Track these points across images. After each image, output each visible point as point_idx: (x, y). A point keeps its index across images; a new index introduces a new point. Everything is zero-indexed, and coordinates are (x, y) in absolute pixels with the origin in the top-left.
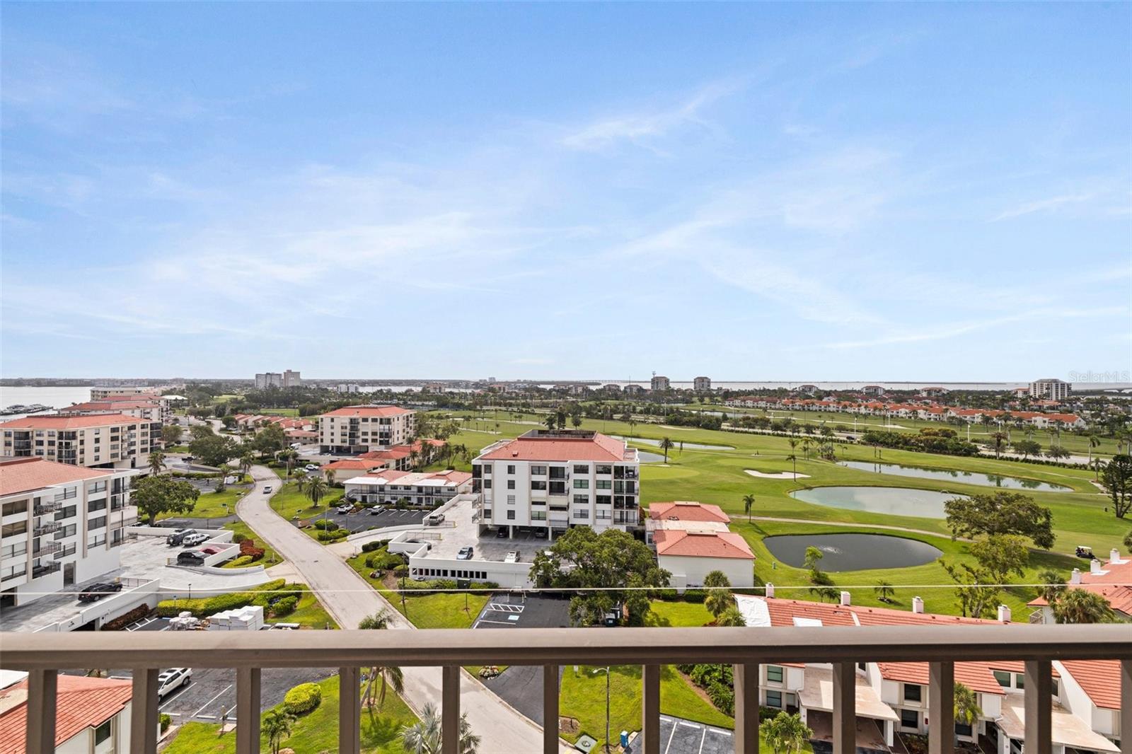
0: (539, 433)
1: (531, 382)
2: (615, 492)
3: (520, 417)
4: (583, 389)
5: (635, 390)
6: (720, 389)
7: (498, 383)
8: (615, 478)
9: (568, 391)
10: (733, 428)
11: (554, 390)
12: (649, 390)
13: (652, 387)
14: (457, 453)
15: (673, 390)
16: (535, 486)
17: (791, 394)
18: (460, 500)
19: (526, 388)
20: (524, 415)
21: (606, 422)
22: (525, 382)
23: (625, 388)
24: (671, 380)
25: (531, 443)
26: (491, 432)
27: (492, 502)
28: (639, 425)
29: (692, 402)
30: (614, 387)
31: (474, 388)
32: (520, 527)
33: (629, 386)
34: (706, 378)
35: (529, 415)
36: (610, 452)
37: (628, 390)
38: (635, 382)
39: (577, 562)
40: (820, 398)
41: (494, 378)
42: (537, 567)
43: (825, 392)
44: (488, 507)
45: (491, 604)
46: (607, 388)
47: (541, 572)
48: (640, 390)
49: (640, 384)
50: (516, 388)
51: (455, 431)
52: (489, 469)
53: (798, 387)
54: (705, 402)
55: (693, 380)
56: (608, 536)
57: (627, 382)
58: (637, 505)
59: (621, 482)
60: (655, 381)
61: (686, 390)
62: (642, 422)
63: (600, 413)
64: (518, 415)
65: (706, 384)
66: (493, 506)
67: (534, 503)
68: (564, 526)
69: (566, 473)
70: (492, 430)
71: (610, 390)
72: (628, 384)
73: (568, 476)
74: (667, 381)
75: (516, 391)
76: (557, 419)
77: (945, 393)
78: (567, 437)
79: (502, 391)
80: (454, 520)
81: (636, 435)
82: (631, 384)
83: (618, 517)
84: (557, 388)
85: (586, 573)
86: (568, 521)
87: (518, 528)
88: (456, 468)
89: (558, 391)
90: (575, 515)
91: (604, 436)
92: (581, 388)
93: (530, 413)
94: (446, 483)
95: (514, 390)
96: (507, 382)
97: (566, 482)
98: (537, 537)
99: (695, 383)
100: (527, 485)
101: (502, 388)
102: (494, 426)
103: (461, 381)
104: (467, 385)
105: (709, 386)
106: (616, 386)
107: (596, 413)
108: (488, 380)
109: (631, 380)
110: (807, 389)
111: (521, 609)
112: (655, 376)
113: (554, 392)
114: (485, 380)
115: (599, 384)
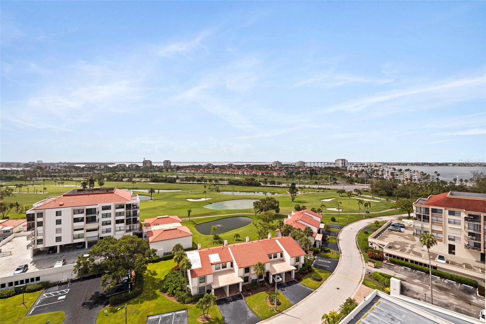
0: (78, 191)
1: (69, 163)
2: (127, 217)
3: (63, 183)
4: (105, 167)
5: (134, 166)
6: (175, 166)
7: (44, 164)
8: (126, 210)
9: (95, 167)
10: (181, 182)
11: (86, 167)
12: (142, 166)
13: (143, 165)
14: (11, 208)
15: (154, 166)
16: (76, 220)
17: (203, 167)
18: (15, 237)
19: (66, 167)
20: (64, 181)
21: (119, 183)
22: (65, 163)
23: (129, 166)
24: (152, 162)
25: (73, 197)
26: (40, 193)
27: (44, 234)
28: (137, 183)
29: (163, 172)
30: (123, 165)
31: (24, 167)
32: (65, 245)
33: (131, 165)
34: (169, 161)
35: (68, 182)
36: (123, 198)
37: (131, 167)
38: (134, 163)
39: (105, 256)
40: (214, 168)
41: (41, 161)
42: (79, 264)
43: (215, 166)
44: (40, 237)
45: (44, 295)
46: (119, 166)
47: (82, 267)
48: (137, 166)
49: (136, 164)
50: (58, 166)
51: (8, 194)
52: (40, 215)
53: (206, 164)
54: (168, 171)
55: (163, 162)
56: (124, 239)
57: (130, 163)
58: (138, 221)
59: (130, 211)
60: (145, 162)
61: (160, 166)
62: (139, 181)
63: (115, 179)
64: (60, 182)
65: (169, 163)
66: (44, 236)
67: (75, 230)
68: (96, 239)
69: (97, 211)
70: (41, 192)
71: (120, 166)
72: (131, 164)
73: (98, 212)
74: (151, 162)
75: (59, 168)
76: (89, 183)
77: (252, 166)
78: (97, 192)
79: (48, 169)
80: (9, 250)
81: (136, 188)
82: (132, 164)
83: (128, 228)
84: (88, 166)
85: (111, 260)
86: (98, 236)
87: (63, 246)
88: (10, 218)
89: (89, 168)
90: (103, 232)
91: (119, 190)
92: (103, 166)
93: (69, 180)
94: (2, 228)
95: (57, 168)
96: (51, 163)
97: (97, 216)
98: (77, 248)
99: (164, 163)
100: (70, 220)
101: (48, 167)
102: (42, 190)
103: (13, 163)
104: (18, 165)
105: (170, 164)
106: (124, 165)
107: (113, 179)
108: (36, 162)
109: (132, 162)
110: (209, 165)
111: (67, 291)
112: (145, 160)
113: (86, 168)
114: (34, 162)
115: (114, 164)
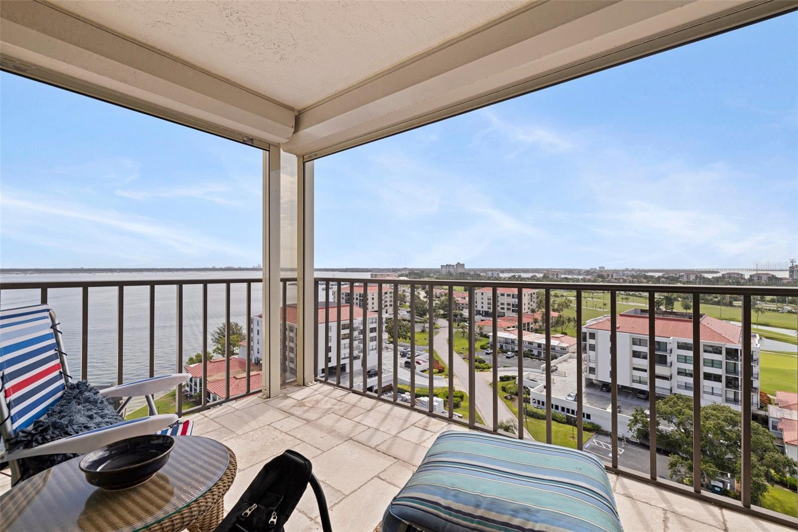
0: (641, 312)
1: (639, 270)
2: (727, 372)
3: (627, 299)
4: (697, 277)
7: (606, 271)
8: (727, 359)
9: (679, 278)
11: (663, 277)
12: (786, 279)
13: (791, 276)
14: (569, 323)
16: (636, 354)
18: (570, 358)
19: (634, 276)
20: (629, 297)
21: (723, 308)
22: (633, 270)
23: (751, 276)
25: (633, 319)
26: (599, 310)
27: (596, 362)
28: (767, 314)
30: (735, 276)
31: (585, 275)
32: (622, 386)
33: (755, 274)
35: (635, 298)
36: (720, 334)
37: (755, 278)
39: (678, 425)
41: (604, 268)
42: (636, 421)
44: (592, 365)
45: (594, 440)
46: (727, 276)
47: (639, 426)
49: (769, 272)
50: (624, 275)
51: (567, 307)
52: (593, 336)
56: (714, 410)
57: (754, 270)
58: (756, 389)
59: (735, 363)
60: (795, 269)
62: (773, 310)
63: (716, 300)
64: (624, 297)
66: (597, 365)
67: (635, 369)
68: (667, 393)
69: (669, 347)
70: (600, 308)
71: (730, 277)
72: (755, 272)
73: (671, 351)
75: (624, 277)
76: (665, 302)
78: (671, 317)
79: (611, 278)
80: (565, 371)
81: (764, 323)
82: (758, 272)
83: (731, 396)
84: (666, 276)
85: (687, 437)
86: (671, 390)
87: (620, 387)
88: (568, 334)
89: (667, 278)
90: (679, 387)
91: (718, 320)
92: (694, 276)
93: (636, 296)
94: (559, 344)
95: (621, 277)
96: (615, 270)
97: (668, 355)
98: (639, 398)
100: (629, 354)
101: (610, 276)
102: (602, 305)
103: (575, 270)
104: (579, 272)
106: (738, 274)
107: (711, 300)
108: (598, 268)
111: (621, 451)
112: (795, 264)
113: (663, 279)
114: (596, 269)
